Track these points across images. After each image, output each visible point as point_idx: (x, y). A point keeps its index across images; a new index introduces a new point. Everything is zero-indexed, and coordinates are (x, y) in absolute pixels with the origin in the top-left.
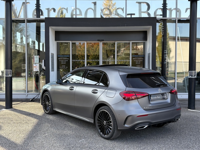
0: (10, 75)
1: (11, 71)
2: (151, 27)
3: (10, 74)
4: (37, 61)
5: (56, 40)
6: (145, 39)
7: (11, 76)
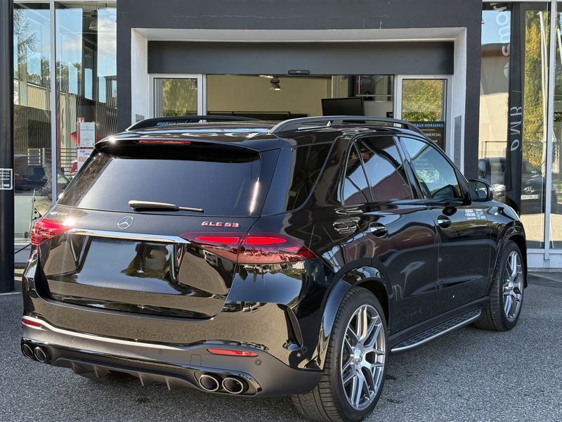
0: (8, 185)
1: (10, 172)
2: (464, 31)
3: (8, 182)
4: (87, 140)
5: (150, 71)
6: (448, 68)
7: (10, 187)
